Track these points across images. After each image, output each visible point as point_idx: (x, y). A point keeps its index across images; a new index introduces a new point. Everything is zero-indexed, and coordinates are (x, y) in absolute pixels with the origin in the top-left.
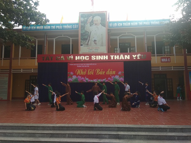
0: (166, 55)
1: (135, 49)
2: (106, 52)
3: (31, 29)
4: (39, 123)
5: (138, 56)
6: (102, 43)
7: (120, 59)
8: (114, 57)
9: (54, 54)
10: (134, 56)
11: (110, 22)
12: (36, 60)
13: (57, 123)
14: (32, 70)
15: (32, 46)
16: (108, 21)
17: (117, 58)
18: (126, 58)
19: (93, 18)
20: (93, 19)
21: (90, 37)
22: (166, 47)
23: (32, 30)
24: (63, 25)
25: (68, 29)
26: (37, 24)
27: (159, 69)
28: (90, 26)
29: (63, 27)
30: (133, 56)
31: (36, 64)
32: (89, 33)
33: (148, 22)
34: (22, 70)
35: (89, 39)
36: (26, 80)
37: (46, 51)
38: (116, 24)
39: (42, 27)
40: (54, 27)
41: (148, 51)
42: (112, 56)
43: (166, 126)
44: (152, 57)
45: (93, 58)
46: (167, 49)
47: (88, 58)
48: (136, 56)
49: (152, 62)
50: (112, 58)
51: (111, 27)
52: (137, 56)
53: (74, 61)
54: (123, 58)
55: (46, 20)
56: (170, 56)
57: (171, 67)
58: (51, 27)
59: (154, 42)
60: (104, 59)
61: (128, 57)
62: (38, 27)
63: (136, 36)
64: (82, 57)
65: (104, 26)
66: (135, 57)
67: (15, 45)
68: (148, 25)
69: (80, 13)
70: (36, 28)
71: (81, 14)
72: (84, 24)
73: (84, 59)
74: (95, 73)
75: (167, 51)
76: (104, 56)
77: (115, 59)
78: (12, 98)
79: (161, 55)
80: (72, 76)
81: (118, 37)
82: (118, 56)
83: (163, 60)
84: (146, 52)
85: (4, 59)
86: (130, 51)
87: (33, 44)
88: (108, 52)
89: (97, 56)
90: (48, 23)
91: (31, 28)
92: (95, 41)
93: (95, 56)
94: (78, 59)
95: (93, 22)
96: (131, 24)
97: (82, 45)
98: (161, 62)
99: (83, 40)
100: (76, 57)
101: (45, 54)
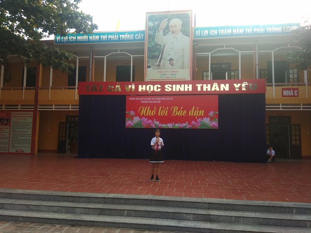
0: (291, 85)
1: (238, 75)
2: (189, 79)
3: (68, 41)
4: (81, 191)
5: (243, 85)
6: (183, 64)
7: (213, 90)
8: (202, 87)
9: (105, 81)
10: (237, 86)
11: (197, 29)
12: (77, 90)
13: (110, 192)
14: (70, 107)
15: (70, 68)
16: (193, 26)
17: (207, 89)
18: (222, 89)
19: (169, 21)
20: (168, 24)
21: (162, 54)
22: (291, 71)
23: (71, 42)
24: (119, 33)
25: (127, 40)
26: (78, 32)
27: (279, 108)
28: (164, 35)
29: (119, 36)
30: (235, 85)
31: (77, 97)
32: (162, 47)
33: (261, 29)
34: (54, 107)
35: (162, 57)
36: (60, 123)
37: (92, 77)
38: (206, 32)
39: (86, 37)
40: (105, 37)
41: (260, 77)
42: (199, 86)
43: (291, 204)
44: (267, 88)
45: (168, 88)
46: (293, 74)
47: (159, 88)
48: (239, 85)
49: (267, 96)
50: (199, 89)
51: (198, 37)
52: (241, 85)
53: (137, 94)
54: (218, 89)
55: (92, 25)
56: (298, 85)
57: (300, 105)
58: (100, 37)
59: (271, 62)
60: (186, 90)
61: (225, 87)
62: (79, 38)
63: (240, 52)
64: (150, 87)
65: (187, 35)
66: (237, 88)
67: (44, 66)
68: (262, 34)
69: (147, 13)
70: (76, 39)
71: (148, 15)
72: (154, 32)
73: (152, 89)
74: (170, 113)
75: (293, 78)
76: (186, 85)
77: (205, 89)
78: (39, 151)
79: (282, 84)
80: (132, 118)
81: (210, 54)
82: (209, 85)
83: (285, 93)
84: (257, 78)
85: (26, 89)
86: (230, 77)
87: (72, 64)
88: (193, 80)
89: (174, 86)
90: (95, 31)
91: (68, 39)
92: (171, 60)
93: (170, 86)
94: (142, 90)
95: (169, 29)
96: (232, 31)
97: (149, 67)
98: (283, 96)
99: (151, 58)
100: (140, 86)
101: (90, 81)
